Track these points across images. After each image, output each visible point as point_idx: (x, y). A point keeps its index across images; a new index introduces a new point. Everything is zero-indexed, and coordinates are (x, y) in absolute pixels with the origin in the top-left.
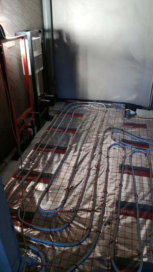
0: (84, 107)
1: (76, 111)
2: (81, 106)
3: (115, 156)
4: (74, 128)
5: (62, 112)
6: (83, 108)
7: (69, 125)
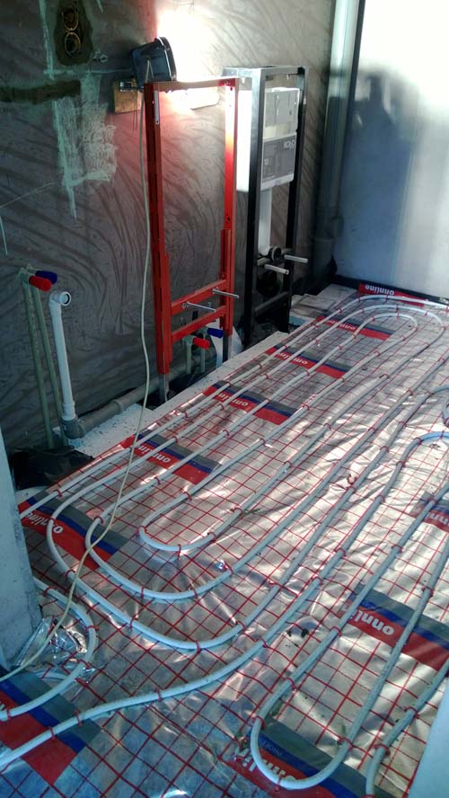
0: (406, 312)
1: (374, 320)
2: (397, 309)
3: (423, 466)
4: (343, 366)
5: (333, 315)
6: (400, 315)
7: (333, 352)
